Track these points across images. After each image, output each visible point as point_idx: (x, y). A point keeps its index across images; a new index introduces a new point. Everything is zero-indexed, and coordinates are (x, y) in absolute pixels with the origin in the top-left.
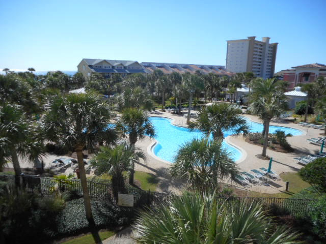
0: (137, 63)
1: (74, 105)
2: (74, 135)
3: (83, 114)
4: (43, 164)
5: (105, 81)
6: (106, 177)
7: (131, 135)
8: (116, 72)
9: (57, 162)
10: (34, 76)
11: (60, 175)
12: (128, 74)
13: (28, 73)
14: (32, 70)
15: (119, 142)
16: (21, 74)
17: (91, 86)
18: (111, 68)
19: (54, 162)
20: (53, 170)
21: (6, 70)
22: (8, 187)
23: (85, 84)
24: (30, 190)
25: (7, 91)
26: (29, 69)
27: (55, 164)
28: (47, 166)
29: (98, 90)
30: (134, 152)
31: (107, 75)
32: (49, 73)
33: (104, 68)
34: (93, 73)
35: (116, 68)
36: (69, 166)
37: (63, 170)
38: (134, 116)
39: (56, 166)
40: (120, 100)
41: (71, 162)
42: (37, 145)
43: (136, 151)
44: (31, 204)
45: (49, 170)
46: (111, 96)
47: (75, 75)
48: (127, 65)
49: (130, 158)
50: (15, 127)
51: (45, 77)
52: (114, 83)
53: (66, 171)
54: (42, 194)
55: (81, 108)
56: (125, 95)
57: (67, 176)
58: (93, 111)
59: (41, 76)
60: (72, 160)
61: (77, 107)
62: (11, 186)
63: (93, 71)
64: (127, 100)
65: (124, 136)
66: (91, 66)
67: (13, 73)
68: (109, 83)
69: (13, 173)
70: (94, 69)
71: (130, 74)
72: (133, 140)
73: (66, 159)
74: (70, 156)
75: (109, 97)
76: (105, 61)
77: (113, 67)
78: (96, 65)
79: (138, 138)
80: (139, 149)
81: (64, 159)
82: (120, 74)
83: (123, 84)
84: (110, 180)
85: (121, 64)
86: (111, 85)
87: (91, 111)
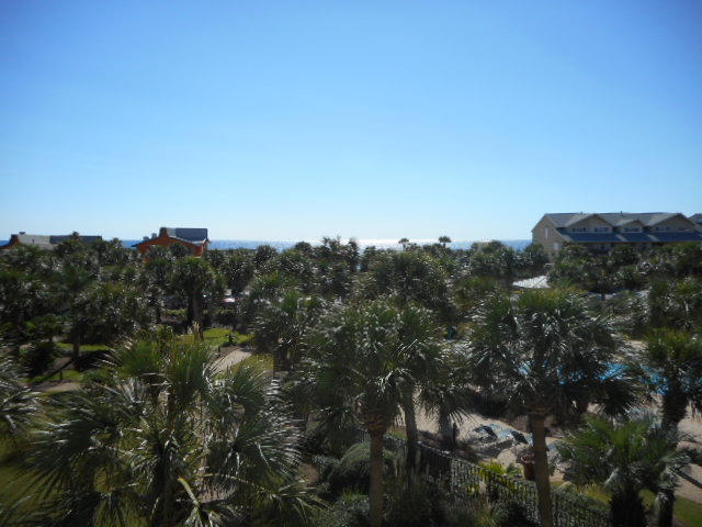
0: (679, 217)
1: (534, 316)
2: (531, 380)
3: (552, 338)
4: (455, 431)
5: (595, 261)
6: (597, 495)
7: (667, 399)
8: (623, 239)
9: (483, 431)
10: (449, 251)
11: (488, 462)
12: (654, 244)
13: (438, 246)
14: (445, 240)
15: (636, 412)
16: (427, 248)
17: (563, 273)
18: (610, 231)
19: (477, 430)
20: (474, 447)
21: (404, 240)
22: (395, 463)
23: (548, 268)
24: (431, 479)
25: (409, 282)
26: (441, 239)
27: (478, 435)
28: (463, 435)
29: (579, 280)
30: (675, 445)
31: (600, 246)
32: (475, 246)
33: (592, 231)
34: (566, 244)
35: (623, 231)
36: (507, 444)
37: (493, 452)
38: (678, 351)
39: (481, 439)
40: (636, 308)
41: (511, 436)
42: (454, 390)
43: (682, 444)
44: (430, 510)
45: (465, 446)
46: (607, 297)
47: (527, 249)
48: (651, 223)
49: (666, 459)
50: (422, 352)
51: (469, 253)
52: (617, 265)
53: (501, 456)
54: (452, 496)
55: (550, 323)
56: (652, 296)
57: (505, 468)
58: (576, 332)
59: (460, 252)
60: (513, 433)
61: (540, 320)
62: (401, 463)
63: (567, 239)
64: (656, 309)
65: (650, 399)
66: (562, 230)
67: (414, 247)
68: (604, 265)
69: (404, 437)
70: (569, 235)
71: (660, 244)
72: (674, 412)
73: (503, 430)
74: (510, 422)
75: (603, 299)
76: (596, 217)
77: (616, 229)
78: (573, 227)
79: (689, 409)
80: (692, 440)
81: (498, 427)
82: (633, 244)
83: (640, 270)
84: (606, 502)
85: (638, 222)
86: (610, 271)
87: (571, 333)
